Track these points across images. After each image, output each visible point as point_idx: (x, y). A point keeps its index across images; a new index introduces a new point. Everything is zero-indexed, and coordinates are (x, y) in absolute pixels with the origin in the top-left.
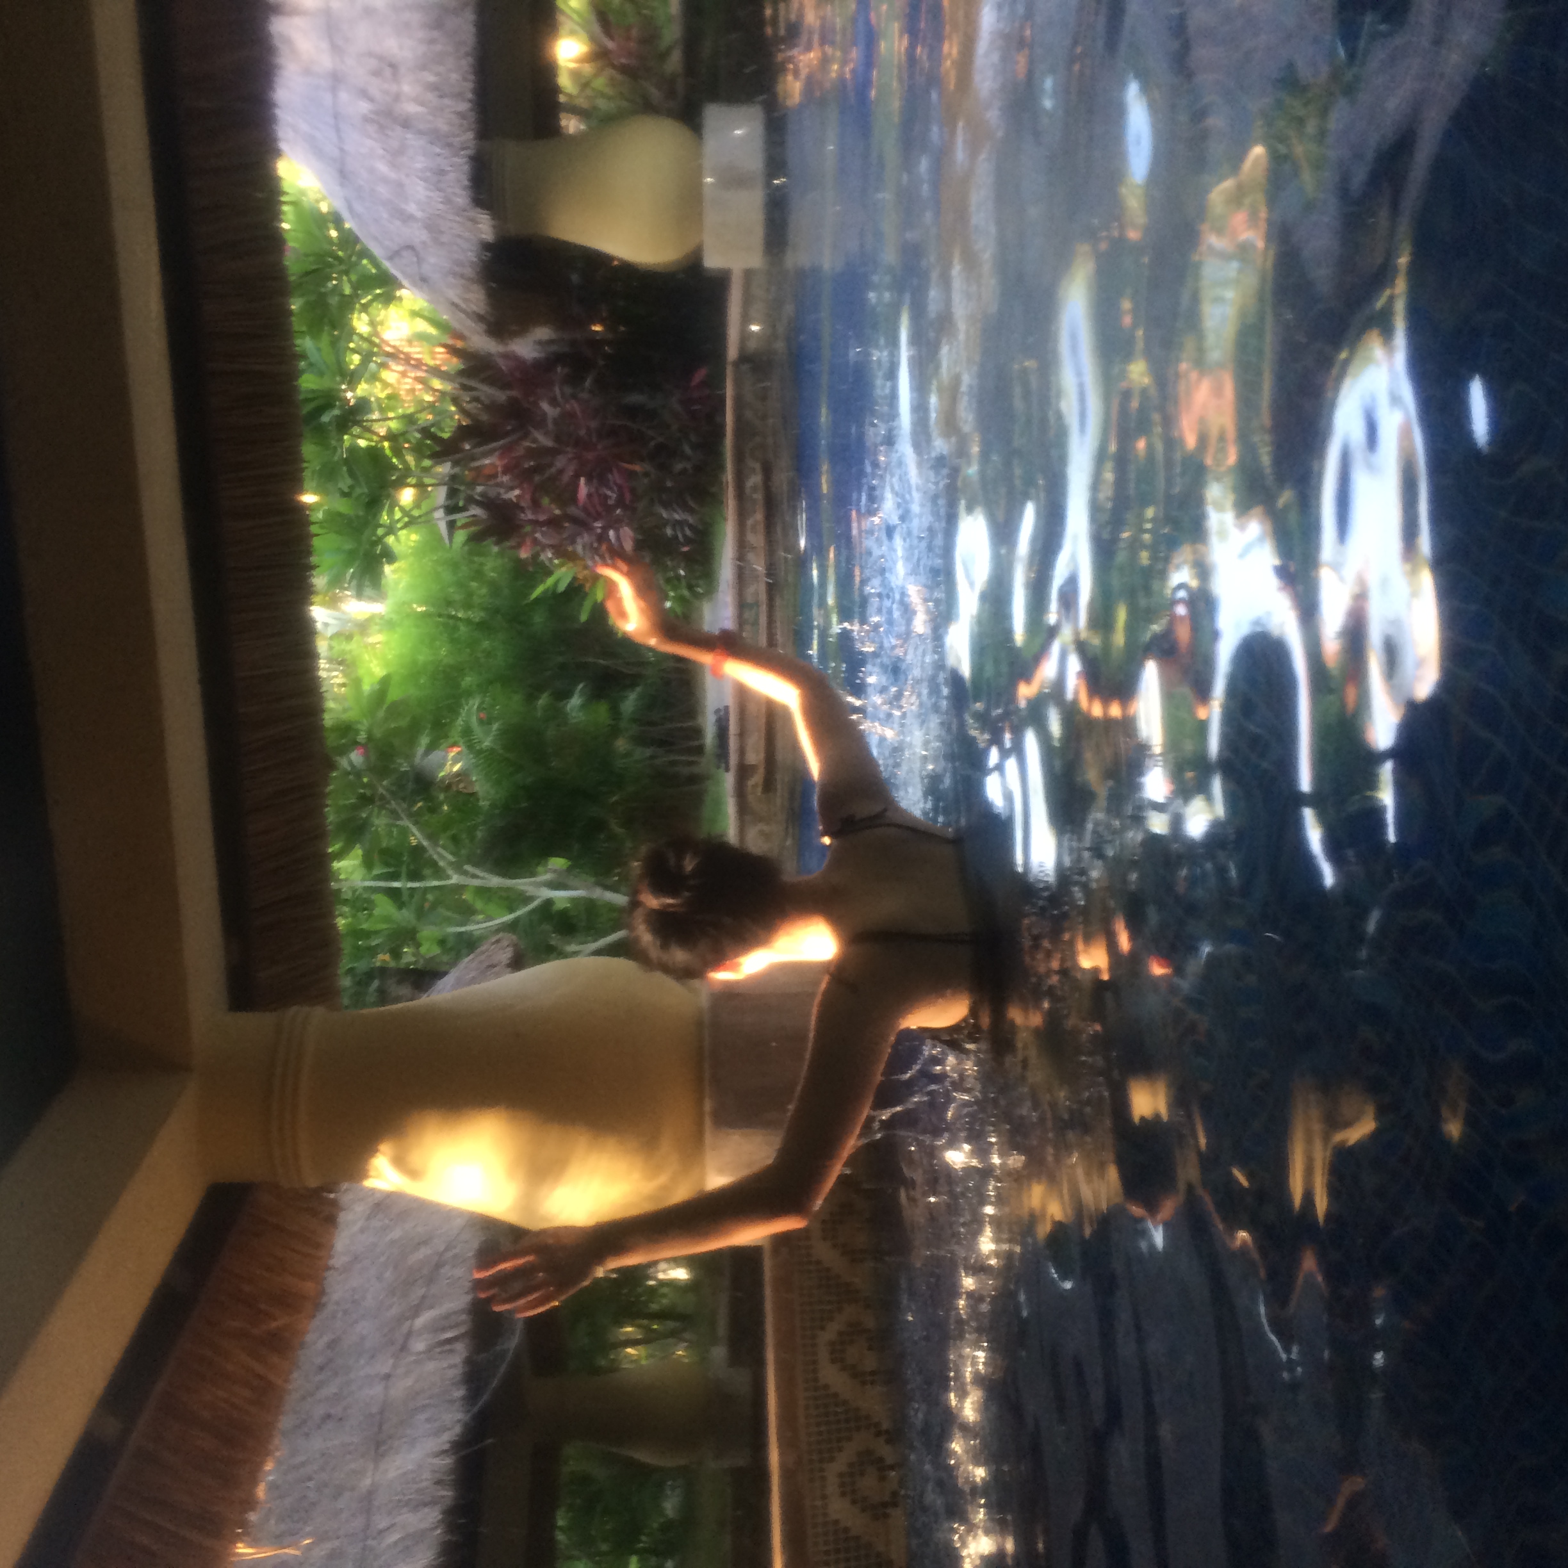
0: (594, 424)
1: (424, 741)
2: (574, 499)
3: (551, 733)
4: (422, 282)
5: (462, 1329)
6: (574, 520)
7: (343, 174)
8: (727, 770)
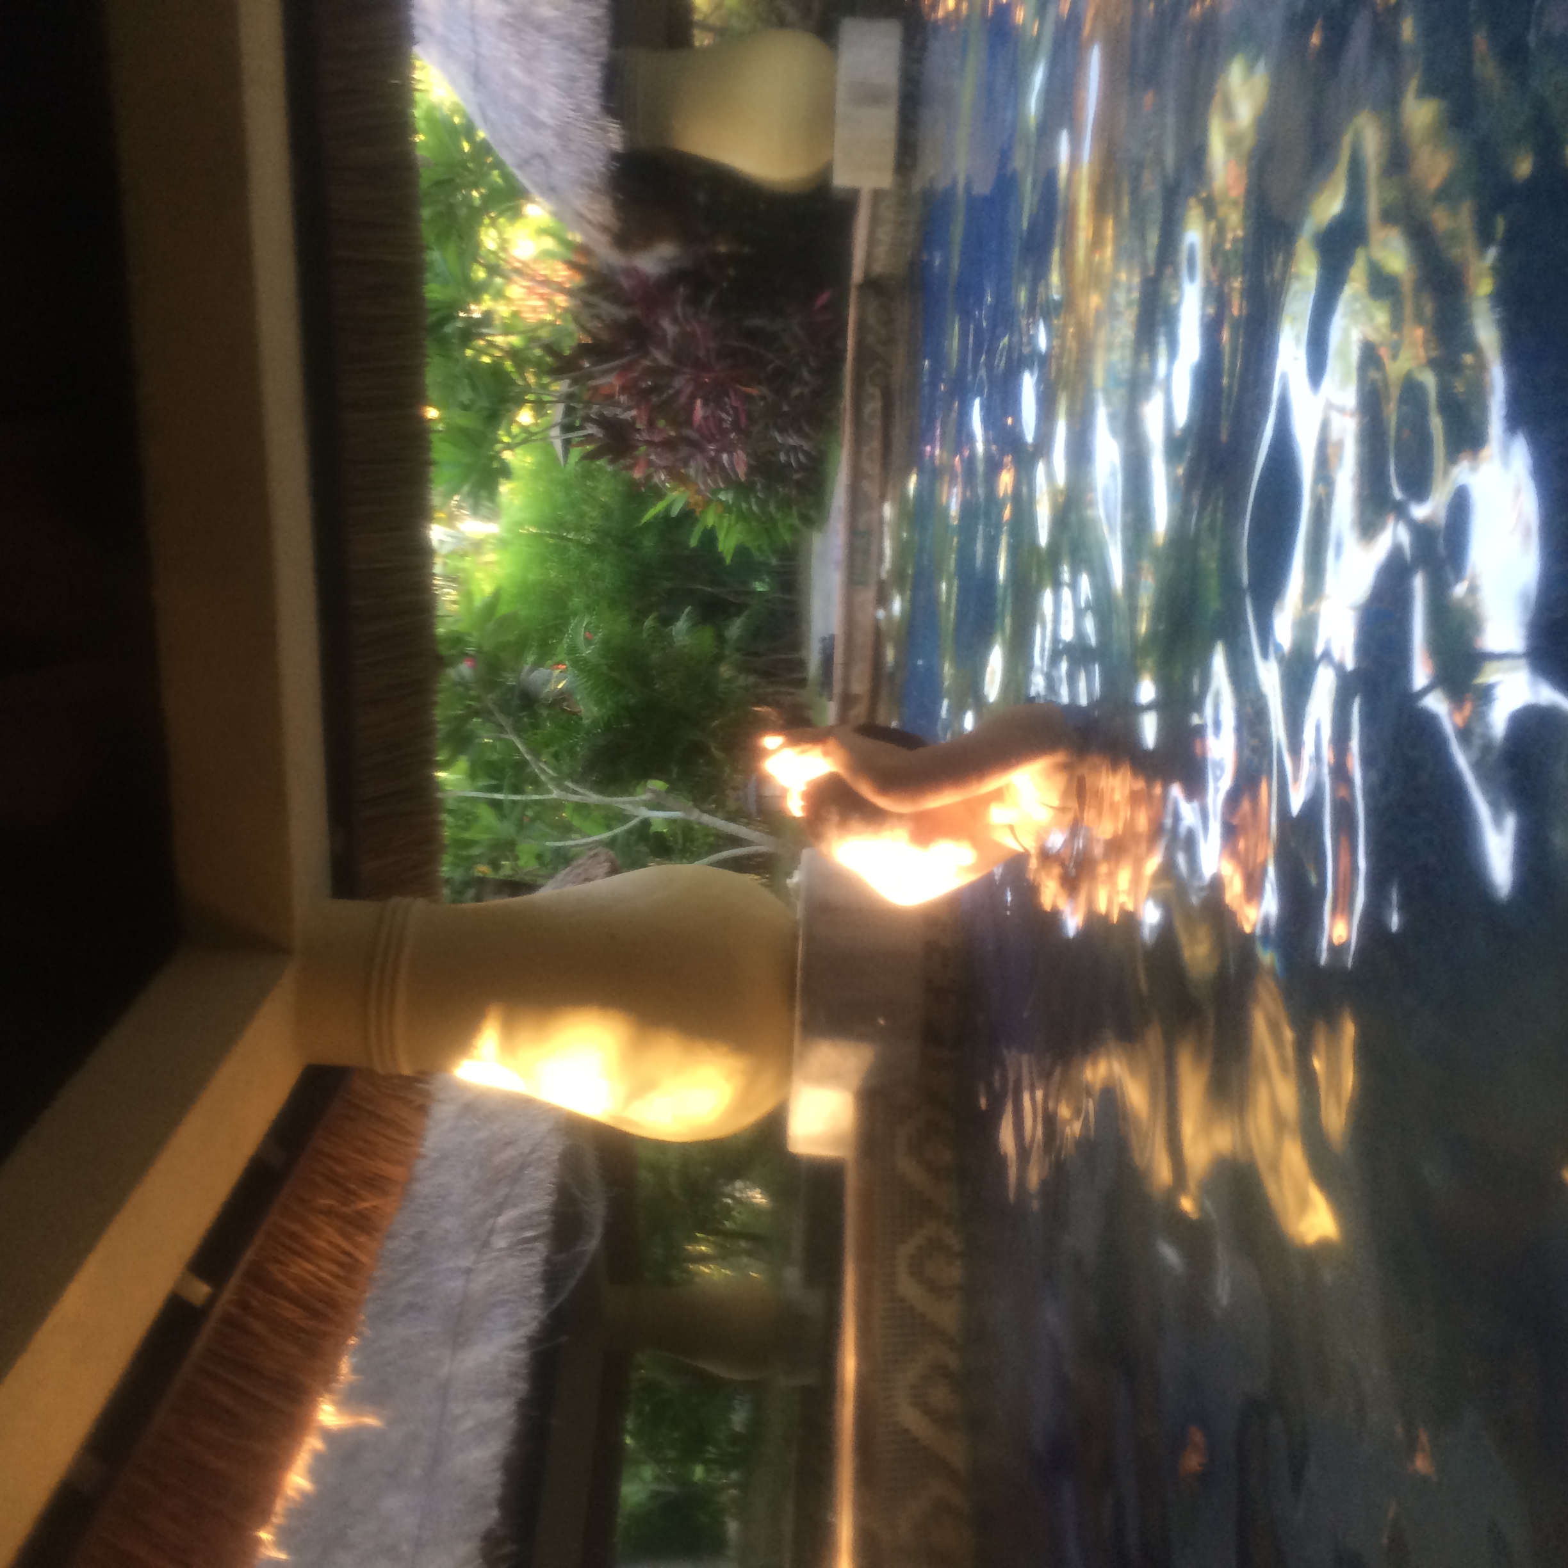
0: (712, 345)
1: (531, 659)
2: (689, 422)
3: (655, 657)
4: (551, 191)
5: (542, 1230)
6: (690, 442)
7: (478, 78)
8: (830, 699)
